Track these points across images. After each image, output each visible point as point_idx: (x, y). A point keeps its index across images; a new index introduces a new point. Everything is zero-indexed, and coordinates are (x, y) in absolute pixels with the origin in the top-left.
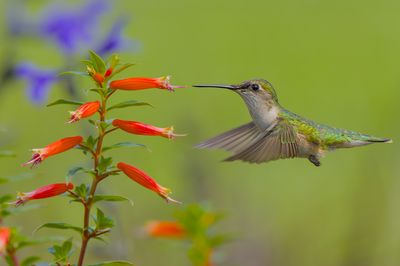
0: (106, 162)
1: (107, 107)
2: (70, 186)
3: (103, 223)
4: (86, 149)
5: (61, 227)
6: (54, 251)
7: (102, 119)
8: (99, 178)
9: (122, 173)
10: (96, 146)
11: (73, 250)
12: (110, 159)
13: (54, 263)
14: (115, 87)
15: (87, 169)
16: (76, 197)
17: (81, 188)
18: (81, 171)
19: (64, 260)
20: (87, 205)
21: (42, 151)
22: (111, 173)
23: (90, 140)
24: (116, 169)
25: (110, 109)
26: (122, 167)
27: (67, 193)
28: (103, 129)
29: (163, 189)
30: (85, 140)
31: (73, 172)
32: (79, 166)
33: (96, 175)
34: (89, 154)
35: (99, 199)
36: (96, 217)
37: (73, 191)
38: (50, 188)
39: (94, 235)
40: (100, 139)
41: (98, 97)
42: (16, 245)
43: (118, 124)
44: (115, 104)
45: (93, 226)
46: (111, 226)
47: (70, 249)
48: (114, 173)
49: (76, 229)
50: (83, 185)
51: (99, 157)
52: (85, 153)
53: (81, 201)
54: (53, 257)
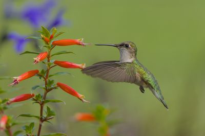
0: (51, 82)
1: (51, 55)
2: (33, 95)
3: (50, 113)
4: (40, 76)
5: (28, 116)
6: (25, 128)
7: (49, 61)
8: (48, 90)
9: (59, 88)
10: (46, 75)
11: (35, 127)
12: (53, 81)
13: (25, 135)
14: (55, 44)
15: (41, 87)
16: (36, 101)
17: (38, 96)
18: (38, 88)
19: (30, 133)
20: (42, 105)
21: (18, 78)
22: (53, 88)
23: (43, 71)
24: (56, 86)
25: (52, 55)
26: (59, 85)
27: (31, 99)
28: (49, 66)
29: (81, 95)
30: (40, 72)
31: (34, 88)
32: (38, 85)
33: (46, 89)
34: (42, 79)
35: (48, 101)
36: (46, 110)
37: (34, 98)
38: (22, 96)
39: (45, 120)
40: (48, 71)
41: (46, 50)
42: (10, 124)
43: (57, 63)
44: (55, 53)
45: (45, 115)
46: (54, 115)
47: (33, 127)
48: (55, 88)
49: (36, 117)
50: (39, 95)
51: (47, 80)
52: (40, 78)
53: (38, 102)
54: (25, 131)
